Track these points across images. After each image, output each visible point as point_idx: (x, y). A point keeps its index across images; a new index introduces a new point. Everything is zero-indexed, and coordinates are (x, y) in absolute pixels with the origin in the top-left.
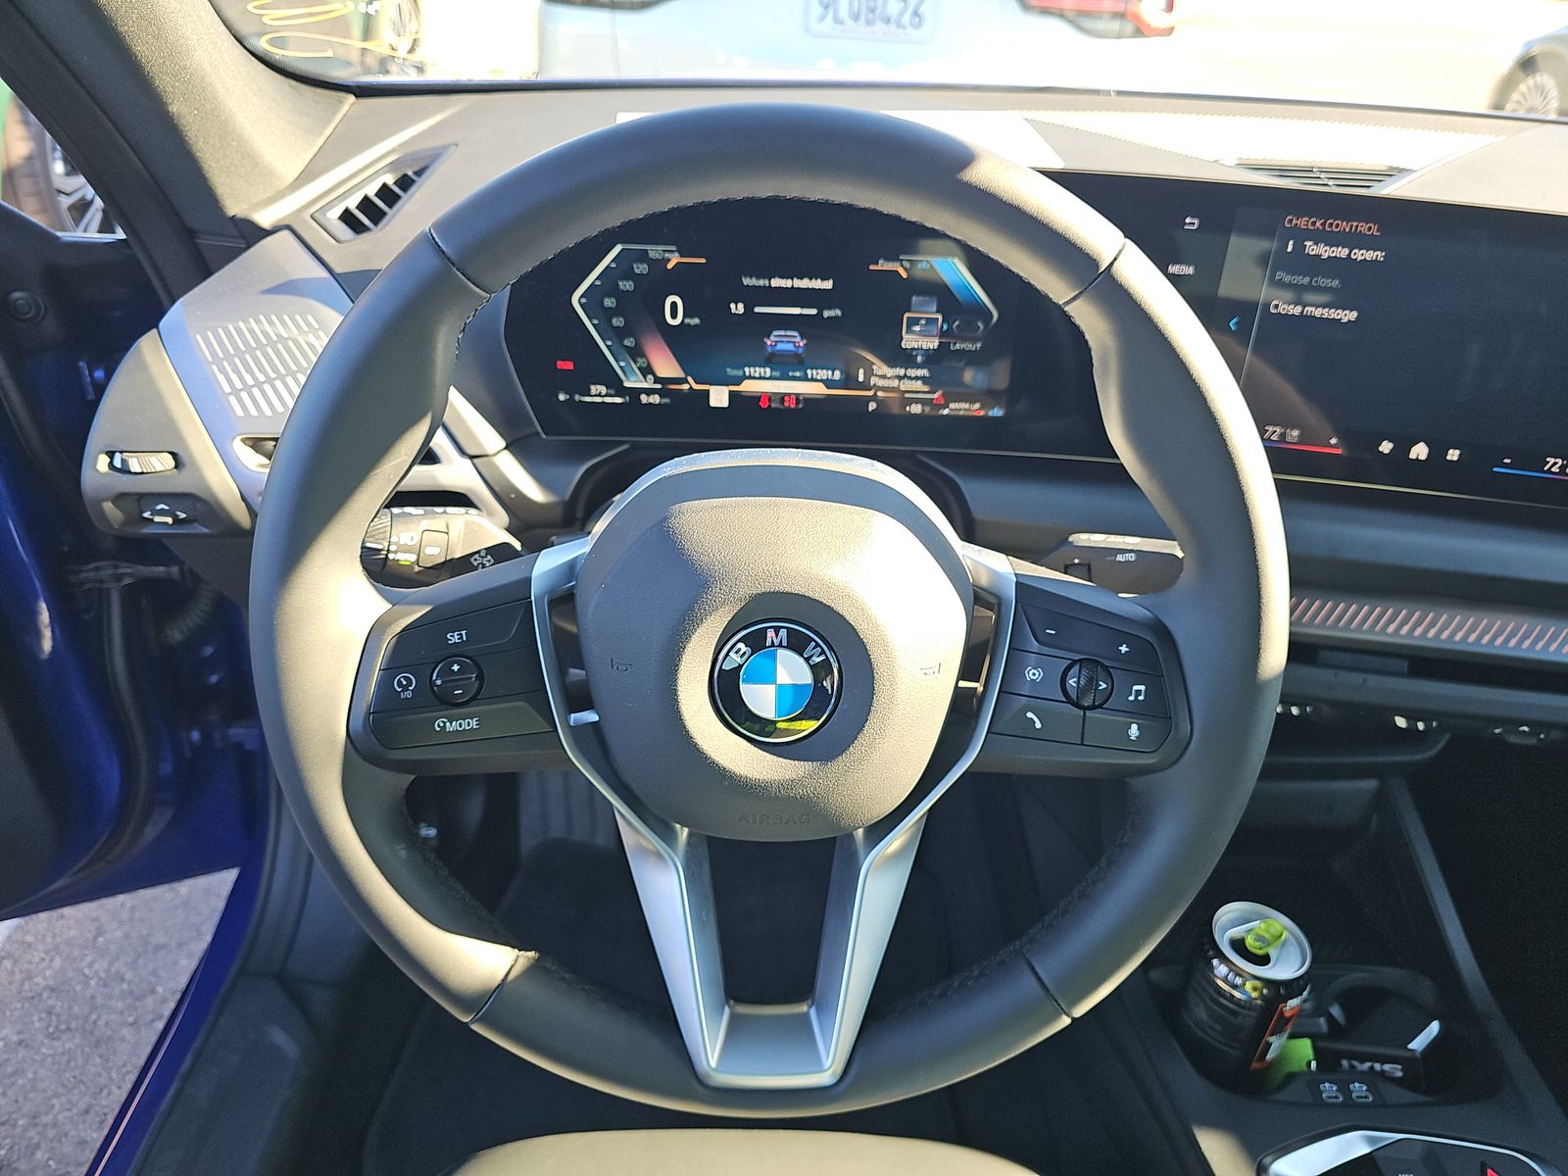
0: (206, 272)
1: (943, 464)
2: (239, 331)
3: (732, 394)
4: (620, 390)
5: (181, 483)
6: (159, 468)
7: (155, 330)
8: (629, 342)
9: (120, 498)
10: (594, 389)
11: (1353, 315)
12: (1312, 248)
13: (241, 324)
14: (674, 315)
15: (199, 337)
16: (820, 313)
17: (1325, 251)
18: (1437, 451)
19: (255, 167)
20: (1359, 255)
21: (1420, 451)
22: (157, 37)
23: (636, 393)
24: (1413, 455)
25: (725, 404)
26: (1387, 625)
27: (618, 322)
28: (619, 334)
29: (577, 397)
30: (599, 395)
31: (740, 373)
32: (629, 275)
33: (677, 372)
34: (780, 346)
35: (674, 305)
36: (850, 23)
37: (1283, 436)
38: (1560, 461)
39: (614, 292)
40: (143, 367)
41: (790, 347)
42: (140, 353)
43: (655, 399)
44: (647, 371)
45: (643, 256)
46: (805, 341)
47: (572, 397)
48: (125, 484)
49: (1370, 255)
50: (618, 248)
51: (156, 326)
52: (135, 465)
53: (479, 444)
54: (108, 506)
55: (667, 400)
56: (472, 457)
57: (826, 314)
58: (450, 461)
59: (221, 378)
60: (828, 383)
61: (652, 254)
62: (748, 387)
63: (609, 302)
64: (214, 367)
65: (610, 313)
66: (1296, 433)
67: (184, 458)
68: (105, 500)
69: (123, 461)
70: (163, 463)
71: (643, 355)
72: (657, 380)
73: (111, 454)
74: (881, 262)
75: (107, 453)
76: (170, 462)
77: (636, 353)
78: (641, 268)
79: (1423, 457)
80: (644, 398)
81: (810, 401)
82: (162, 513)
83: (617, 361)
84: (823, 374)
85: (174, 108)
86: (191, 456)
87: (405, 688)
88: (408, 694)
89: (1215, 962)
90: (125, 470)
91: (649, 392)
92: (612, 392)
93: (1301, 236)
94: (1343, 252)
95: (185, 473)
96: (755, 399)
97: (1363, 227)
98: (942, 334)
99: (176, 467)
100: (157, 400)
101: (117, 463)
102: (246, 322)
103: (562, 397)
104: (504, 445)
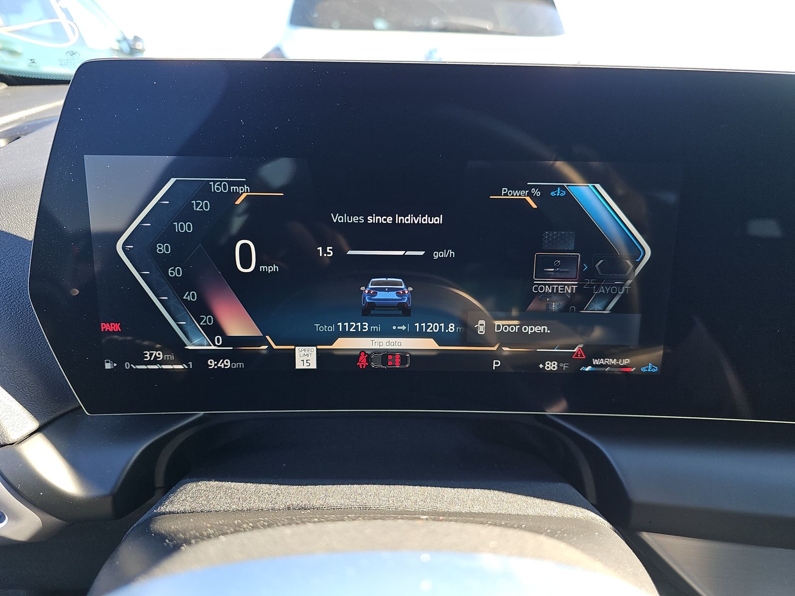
1: (578, 427)
3: (320, 355)
4: (183, 355)
8: (189, 296)
10: (148, 355)
14: (246, 263)
23: (202, 356)
25: (314, 366)
27: (174, 272)
28: (179, 287)
29: (127, 365)
30: (155, 362)
31: (332, 329)
32: (187, 214)
33: (254, 331)
34: (380, 295)
39: (169, 236)
41: (393, 295)
43: (226, 364)
44: (214, 330)
45: (205, 192)
46: (410, 289)
47: (121, 365)
50: (173, 180)
55: (241, 365)
57: (437, 255)
60: (439, 338)
61: (215, 188)
62: (342, 344)
63: (162, 249)
65: (164, 262)
71: (209, 312)
72: (229, 340)
74: (504, 190)
77: (200, 309)
78: (202, 206)
80: (212, 363)
81: (418, 359)
83: (176, 321)
84: (434, 327)
91: (217, 355)
92: (171, 357)
96: (351, 359)
98: (582, 277)
103: (108, 366)
104: (34, 425)
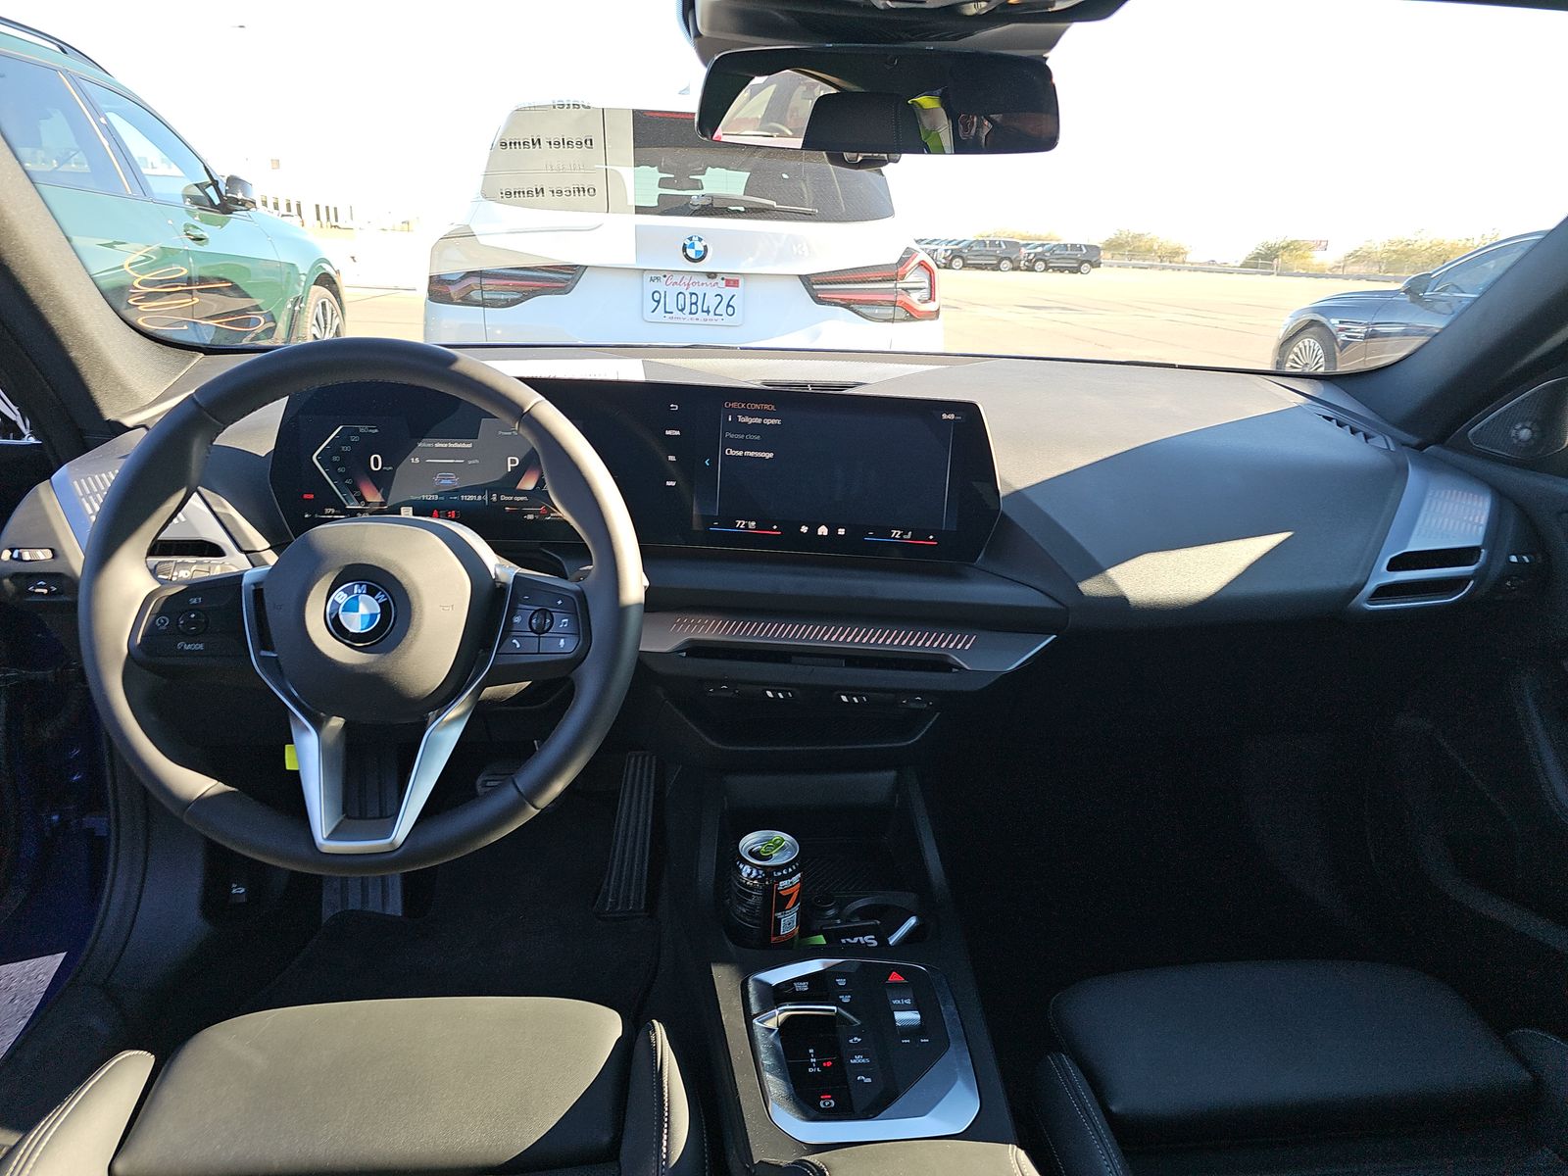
0: (86, 449)
1: (551, 551)
2: (102, 479)
4: (344, 510)
5: (55, 568)
6: (42, 557)
7: (48, 481)
8: (349, 482)
9: (15, 577)
10: (327, 510)
11: (771, 455)
12: (741, 419)
13: (104, 475)
14: (376, 466)
15: (76, 483)
16: (466, 462)
17: (750, 420)
18: (832, 531)
19: (123, 390)
20: (768, 422)
21: (823, 531)
22: (64, 315)
24: (820, 533)
26: (823, 636)
27: (341, 470)
28: (343, 477)
29: (316, 516)
30: (330, 514)
32: (348, 443)
33: (379, 499)
34: (443, 482)
35: (376, 459)
36: (677, 313)
37: (746, 525)
38: (899, 533)
39: (338, 452)
40: (38, 500)
41: (449, 482)
42: (37, 492)
44: (361, 499)
45: (355, 432)
46: (457, 479)
47: (313, 516)
48: (19, 567)
49: (773, 421)
50: (341, 427)
51: (49, 478)
52: (27, 556)
53: (251, 544)
54: (6, 581)
56: (246, 552)
57: (470, 462)
58: (232, 554)
59: (87, 505)
61: (361, 430)
63: (335, 458)
64: (83, 499)
65: (336, 465)
66: (754, 523)
67: (59, 553)
68: (5, 578)
69: (20, 554)
70: (44, 555)
71: (358, 489)
72: (367, 504)
73: (12, 550)
75: (10, 549)
76: (49, 554)
77: (354, 488)
78: (354, 439)
79: (826, 533)
82: (41, 587)
83: (342, 493)
84: (471, 498)
85: (73, 354)
86: (63, 551)
87: (162, 624)
88: (164, 628)
89: (741, 866)
90: (20, 559)
91: (361, 512)
92: (339, 512)
93: (736, 412)
94: (759, 421)
95: (58, 561)
97: (767, 407)
99: (53, 558)
100: (46, 519)
101: (15, 555)
102: (107, 474)
103: (306, 516)
104: (268, 545)
